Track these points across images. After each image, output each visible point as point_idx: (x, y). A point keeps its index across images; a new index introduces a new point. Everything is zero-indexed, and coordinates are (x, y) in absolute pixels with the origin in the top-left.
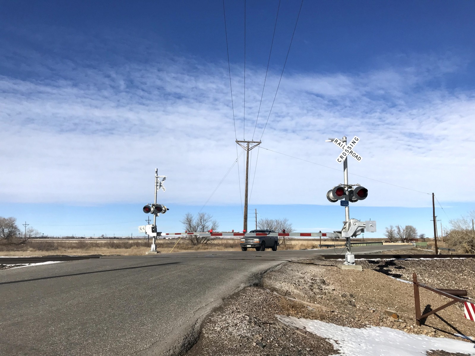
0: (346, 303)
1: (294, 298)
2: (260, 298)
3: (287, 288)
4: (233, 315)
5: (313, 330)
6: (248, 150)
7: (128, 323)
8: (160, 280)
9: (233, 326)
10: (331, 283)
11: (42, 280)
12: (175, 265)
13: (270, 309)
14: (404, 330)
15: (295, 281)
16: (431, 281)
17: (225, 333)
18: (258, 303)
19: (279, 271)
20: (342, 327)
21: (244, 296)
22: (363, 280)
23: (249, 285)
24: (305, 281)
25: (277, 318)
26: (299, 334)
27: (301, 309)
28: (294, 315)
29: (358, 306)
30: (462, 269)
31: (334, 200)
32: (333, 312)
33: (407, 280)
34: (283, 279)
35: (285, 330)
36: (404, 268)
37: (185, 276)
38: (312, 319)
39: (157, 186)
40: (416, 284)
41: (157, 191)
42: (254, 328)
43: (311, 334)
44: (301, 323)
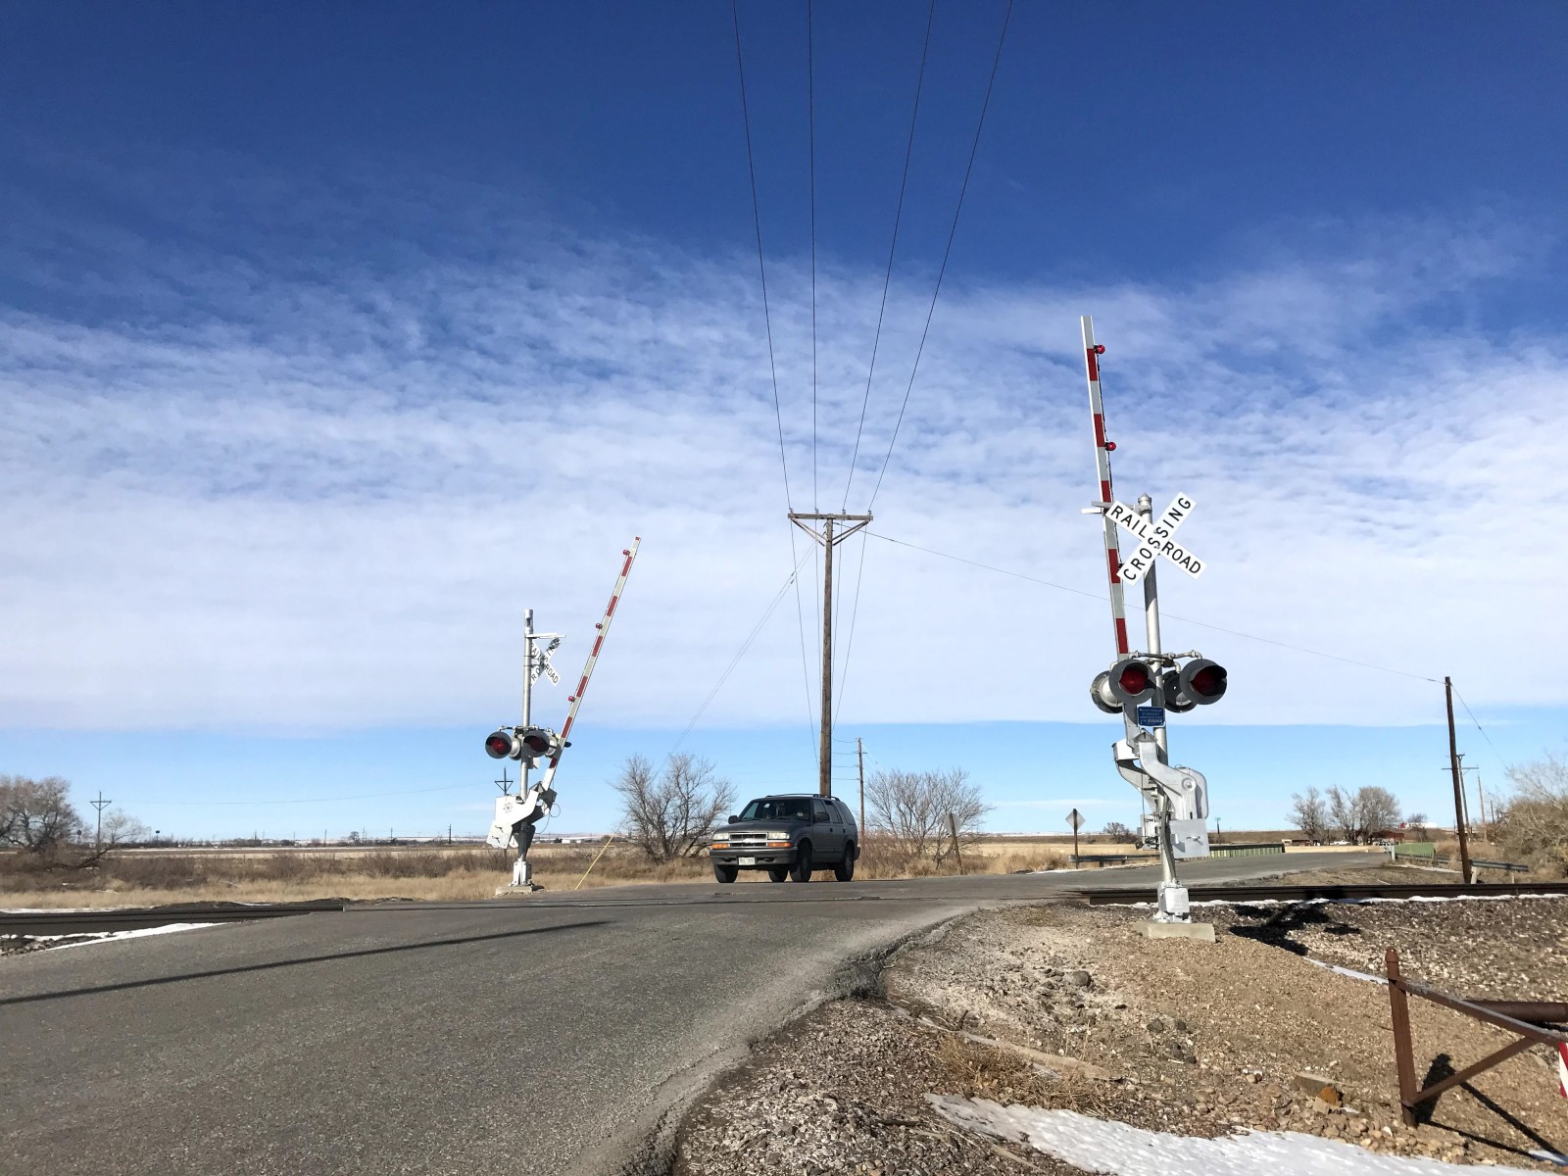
0: (1164, 1050)
1: (990, 1037)
2: (874, 1038)
3: (965, 1003)
4: (786, 1096)
5: (1056, 1146)
6: (830, 543)
7: (431, 1128)
8: (540, 980)
9: (782, 1134)
10: (1113, 983)
11: (153, 987)
12: (592, 931)
13: (910, 1076)
14: (1362, 1143)
15: (993, 980)
16: (1450, 974)
17: (759, 1159)
18: (869, 1055)
19: (937, 946)
20: (1150, 1133)
21: (820, 1031)
22: (1219, 972)
23: (837, 996)
24: (1024, 978)
25: (932, 1107)
26: (1008, 1159)
27: (1011, 1073)
28: (990, 1095)
29: (1205, 1060)
30: (1552, 931)
31: (1115, 705)
32: (1120, 1081)
33: (1368, 971)
34: (952, 972)
35: (958, 1147)
36: (1357, 931)
37: (624, 967)
38: (1050, 1108)
39: (531, 666)
40: (1399, 987)
41: (530, 685)
42: (854, 1141)
43: (1048, 1157)
44: (1012, 1120)
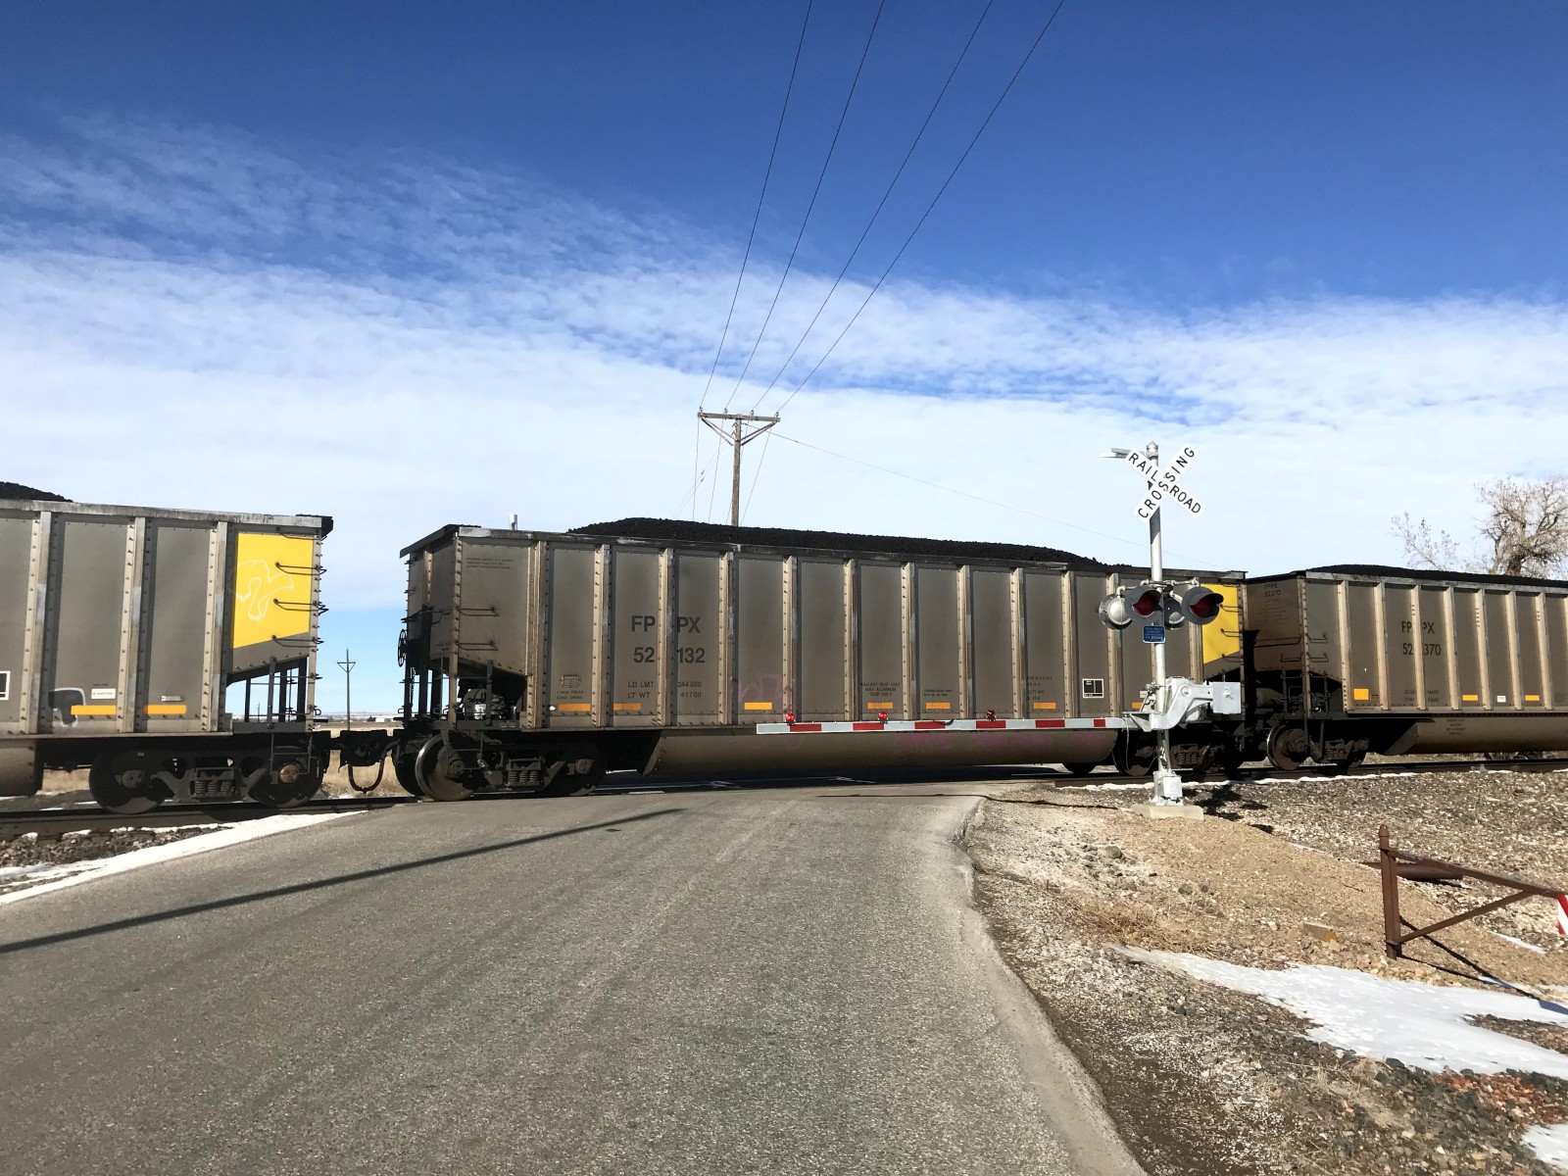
0: (1197, 908)
3: (1044, 874)
6: (739, 443)
10: (1141, 855)
14: (1372, 971)
19: (989, 828)
24: (1068, 853)
29: (1231, 915)
30: (1417, 804)
31: (1120, 624)
33: (1294, 841)
34: (1019, 849)
40: (1390, 856)
44: (1164, 960)
